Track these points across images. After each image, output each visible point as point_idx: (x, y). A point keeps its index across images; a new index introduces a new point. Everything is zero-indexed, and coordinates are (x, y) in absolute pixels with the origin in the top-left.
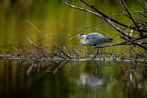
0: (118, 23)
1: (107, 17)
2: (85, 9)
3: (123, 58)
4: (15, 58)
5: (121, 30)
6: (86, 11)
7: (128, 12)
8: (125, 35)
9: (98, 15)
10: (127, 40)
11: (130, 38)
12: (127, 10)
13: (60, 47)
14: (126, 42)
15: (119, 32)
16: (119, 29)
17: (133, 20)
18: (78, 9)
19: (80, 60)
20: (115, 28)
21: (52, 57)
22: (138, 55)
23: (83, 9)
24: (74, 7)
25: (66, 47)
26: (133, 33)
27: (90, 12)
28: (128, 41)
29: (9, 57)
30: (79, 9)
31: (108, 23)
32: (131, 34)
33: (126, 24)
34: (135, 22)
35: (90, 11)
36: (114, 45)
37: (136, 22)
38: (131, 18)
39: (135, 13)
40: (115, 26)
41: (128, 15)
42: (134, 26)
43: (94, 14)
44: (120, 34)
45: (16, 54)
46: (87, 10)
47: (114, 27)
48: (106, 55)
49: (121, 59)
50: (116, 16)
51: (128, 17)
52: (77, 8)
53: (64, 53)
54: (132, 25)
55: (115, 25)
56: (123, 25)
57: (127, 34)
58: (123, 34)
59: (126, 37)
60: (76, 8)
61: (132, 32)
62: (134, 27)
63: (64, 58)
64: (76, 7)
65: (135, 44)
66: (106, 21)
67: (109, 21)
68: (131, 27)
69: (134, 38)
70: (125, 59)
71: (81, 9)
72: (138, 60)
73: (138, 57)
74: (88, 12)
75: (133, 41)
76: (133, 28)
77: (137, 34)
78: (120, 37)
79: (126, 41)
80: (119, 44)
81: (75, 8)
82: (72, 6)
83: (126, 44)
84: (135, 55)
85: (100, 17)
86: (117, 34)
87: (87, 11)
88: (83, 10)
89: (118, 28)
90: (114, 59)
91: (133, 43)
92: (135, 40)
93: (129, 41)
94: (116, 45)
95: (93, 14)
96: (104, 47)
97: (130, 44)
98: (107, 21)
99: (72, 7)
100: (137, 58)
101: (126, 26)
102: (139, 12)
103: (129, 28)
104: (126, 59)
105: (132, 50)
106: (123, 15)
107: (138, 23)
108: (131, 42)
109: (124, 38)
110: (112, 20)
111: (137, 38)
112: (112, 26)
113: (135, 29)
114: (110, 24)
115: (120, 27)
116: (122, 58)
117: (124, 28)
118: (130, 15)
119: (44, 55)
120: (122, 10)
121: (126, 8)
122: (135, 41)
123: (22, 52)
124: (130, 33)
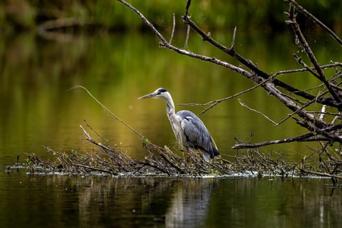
0: (291, 90)
1: (266, 76)
2: (214, 59)
3: (304, 172)
4: (51, 173)
5: (299, 107)
6: (216, 62)
7: (315, 64)
8: (308, 119)
9: (243, 72)
10: (313, 130)
11: (319, 125)
12: (313, 60)
13: (155, 146)
14: (312, 135)
15: (294, 111)
16: (294, 105)
17: (327, 83)
18: (196, 57)
20: (285, 103)
21: (139, 168)
22: (338, 165)
23: (208, 58)
24: (187, 52)
26: (326, 113)
27: (224, 65)
28: (316, 131)
29: (38, 171)
30: (199, 58)
31: (269, 91)
32: (322, 117)
33: (311, 93)
34: (332, 86)
35: (226, 63)
36: (284, 142)
37: (334, 87)
38: (322, 78)
39: (330, 67)
40: (284, 98)
41: (316, 72)
42: (329, 96)
43: (236, 70)
44: (297, 116)
45: (54, 164)
46: (219, 61)
47: (282, 100)
48: (262, 165)
49: (300, 175)
50: (286, 73)
51: (315, 75)
52: (195, 55)
53: (166, 159)
54: (323, 94)
55: (285, 96)
56: (303, 95)
57: (312, 116)
58: (302, 115)
59: (310, 123)
60: (193, 56)
61: (323, 110)
62: (330, 99)
63: (167, 172)
64: (193, 54)
65: (331, 138)
66: (262, 85)
67: (270, 85)
68: (322, 99)
69: (329, 125)
70: (308, 173)
71: (204, 59)
72: (339, 176)
73: (338, 169)
74: (222, 64)
75: (327, 130)
76: (327, 102)
77: (336, 117)
78: (298, 123)
79: (310, 132)
80: (294, 140)
81: (190, 56)
82: (183, 51)
83: (311, 138)
84: (331, 165)
85: (249, 77)
86: (290, 116)
87: (219, 64)
88: (209, 60)
89: (291, 103)
90: (282, 173)
91: (326, 135)
92: (331, 130)
93: (318, 133)
94: (287, 141)
95: (233, 69)
96: (259, 146)
97: (320, 139)
98: (264, 86)
99: (184, 54)
100: (336, 172)
101: (311, 98)
102: (339, 65)
103: (318, 102)
104: (311, 174)
105: (324, 152)
106: (304, 70)
107: (338, 89)
108: (323, 134)
109: (305, 125)
110: (276, 82)
111: (337, 124)
112: (277, 96)
113: (332, 105)
114: (272, 93)
115: (296, 100)
116: (302, 171)
117: (305, 101)
118: (319, 71)
119: (120, 166)
120: (300, 60)
121: (310, 55)
122: (332, 132)
123: (68, 160)
124: (319, 113)
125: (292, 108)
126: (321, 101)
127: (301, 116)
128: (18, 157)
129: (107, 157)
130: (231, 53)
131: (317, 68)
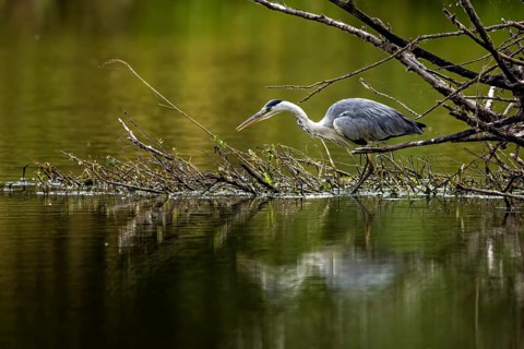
0: (441, 63)
1: (402, 43)
2: (323, 17)
3: (462, 189)
4: (75, 193)
5: (454, 90)
6: (326, 22)
7: (477, 24)
8: (468, 107)
9: (368, 37)
10: (475, 124)
11: (484, 116)
12: (473, 19)
13: (235, 151)
14: (473, 132)
15: (446, 95)
16: (447, 87)
17: (495, 54)
18: (296, 14)
19: (307, 197)
20: (432, 83)
21: (209, 186)
22: (513, 178)
23: (314, 15)
24: (282, 7)
25: (258, 150)
26: (496, 99)
27: (339, 27)
28: (480, 127)
29: (54, 189)
30: (300, 15)
31: (407, 65)
32: (489, 104)
33: (472, 69)
34: (503, 58)
35: (341, 24)
36: (431, 143)
37: (506, 59)
38: (487, 46)
39: (500, 28)
40: (430, 76)
41: (478, 36)
42: (498, 72)
43: (357, 33)
44: (450, 103)
45: (80, 178)
46: (330, 20)
47: (428, 80)
48: (399, 179)
49: (455, 193)
50: (433, 37)
51: (477, 41)
52: (294, 11)
53: (250, 172)
54: (490, 70)
55: (432, 73)
56: (459, 71)
57: (473, 103)
58: (459, 102)
59: (470, 115)
60: (291, 14)
61: (491, 94)
62: (500, 77)
63: (252, 192)
64: (290, 9)
65: (503, 136)
66: (397, 58)
67: (408, 56)
68: (487, 77)
69: (500, 117)
70: (468, 191)
71: (308, 17)
72: (515, 194)
73: (515, 184)
74: (335, 25)
75: (498, 125)
76: (496, 82)
77: (511, 104)
78: (451, 114)
79: (470, 128)
80: (445, 140)
81: (287, 12)
82: (277, 5)
83: (473, 136)
84: (505, 177)
85: (376, 45)
86: (440, 103)
87: (331, 24)
88: (315, 19)
89: (442, 83)
90: (428, 191)
91: (496, 133)
92: (503, 124)
93: (483, 129)
94: (435, 142)
95: (352, 32)
96: (392, 150)
97: (486, 139)
98: (400, 58)
99: (278, 9)
100: (511, 188)
101: (471, 75)
102: (514, 25)
103: (481, 81)
104: (473, 191)
105: (493, 159)
106: (460, 34)
107: (512, 63)
108: (491, 131)
109: (463, 117)
110: (418, 53)
111: (511, 116)
112: (419, 73)
113: (503, 86)
114: (413, 69)
115: (450, 80)
116: (458, 187)
117: (464, 80)
118: (484, 36)
119: (180, 181)
120: (453, 19)
121: (469, 10)
122: (505, 127)
123: (101, 172)
124: (484, 98)
125: (444, 91)
126: (486, 81)
127: (456, 104)
128: (24, 169)
129: (161, 168)
130: (349, 8)
131: (480, 30)
